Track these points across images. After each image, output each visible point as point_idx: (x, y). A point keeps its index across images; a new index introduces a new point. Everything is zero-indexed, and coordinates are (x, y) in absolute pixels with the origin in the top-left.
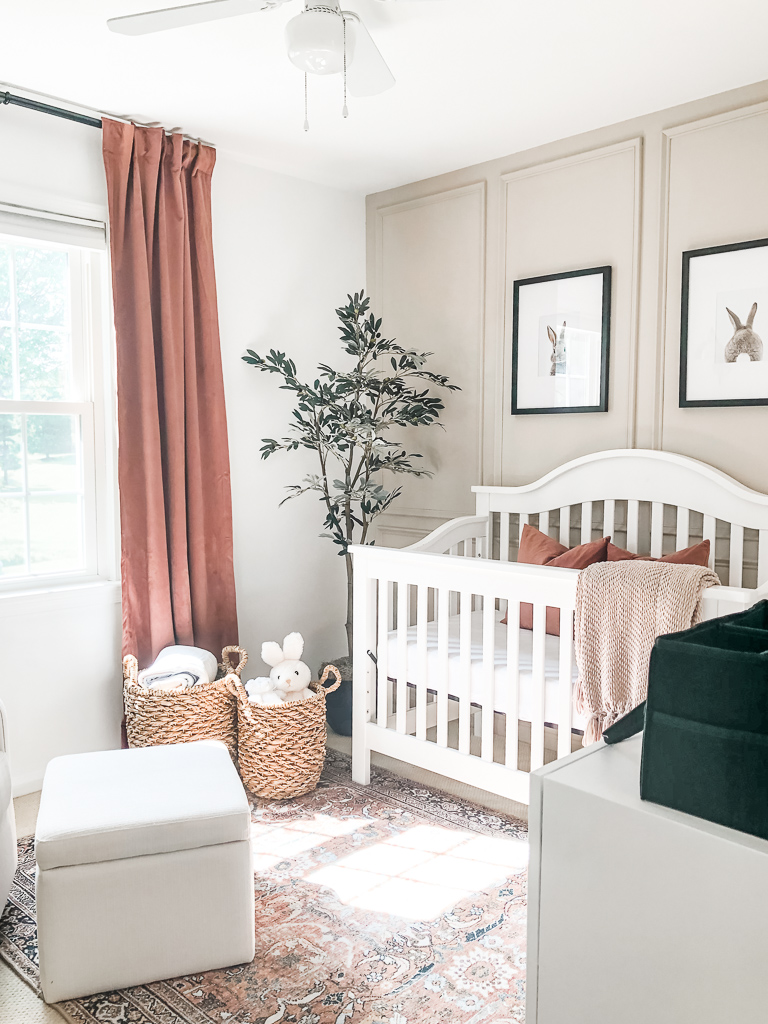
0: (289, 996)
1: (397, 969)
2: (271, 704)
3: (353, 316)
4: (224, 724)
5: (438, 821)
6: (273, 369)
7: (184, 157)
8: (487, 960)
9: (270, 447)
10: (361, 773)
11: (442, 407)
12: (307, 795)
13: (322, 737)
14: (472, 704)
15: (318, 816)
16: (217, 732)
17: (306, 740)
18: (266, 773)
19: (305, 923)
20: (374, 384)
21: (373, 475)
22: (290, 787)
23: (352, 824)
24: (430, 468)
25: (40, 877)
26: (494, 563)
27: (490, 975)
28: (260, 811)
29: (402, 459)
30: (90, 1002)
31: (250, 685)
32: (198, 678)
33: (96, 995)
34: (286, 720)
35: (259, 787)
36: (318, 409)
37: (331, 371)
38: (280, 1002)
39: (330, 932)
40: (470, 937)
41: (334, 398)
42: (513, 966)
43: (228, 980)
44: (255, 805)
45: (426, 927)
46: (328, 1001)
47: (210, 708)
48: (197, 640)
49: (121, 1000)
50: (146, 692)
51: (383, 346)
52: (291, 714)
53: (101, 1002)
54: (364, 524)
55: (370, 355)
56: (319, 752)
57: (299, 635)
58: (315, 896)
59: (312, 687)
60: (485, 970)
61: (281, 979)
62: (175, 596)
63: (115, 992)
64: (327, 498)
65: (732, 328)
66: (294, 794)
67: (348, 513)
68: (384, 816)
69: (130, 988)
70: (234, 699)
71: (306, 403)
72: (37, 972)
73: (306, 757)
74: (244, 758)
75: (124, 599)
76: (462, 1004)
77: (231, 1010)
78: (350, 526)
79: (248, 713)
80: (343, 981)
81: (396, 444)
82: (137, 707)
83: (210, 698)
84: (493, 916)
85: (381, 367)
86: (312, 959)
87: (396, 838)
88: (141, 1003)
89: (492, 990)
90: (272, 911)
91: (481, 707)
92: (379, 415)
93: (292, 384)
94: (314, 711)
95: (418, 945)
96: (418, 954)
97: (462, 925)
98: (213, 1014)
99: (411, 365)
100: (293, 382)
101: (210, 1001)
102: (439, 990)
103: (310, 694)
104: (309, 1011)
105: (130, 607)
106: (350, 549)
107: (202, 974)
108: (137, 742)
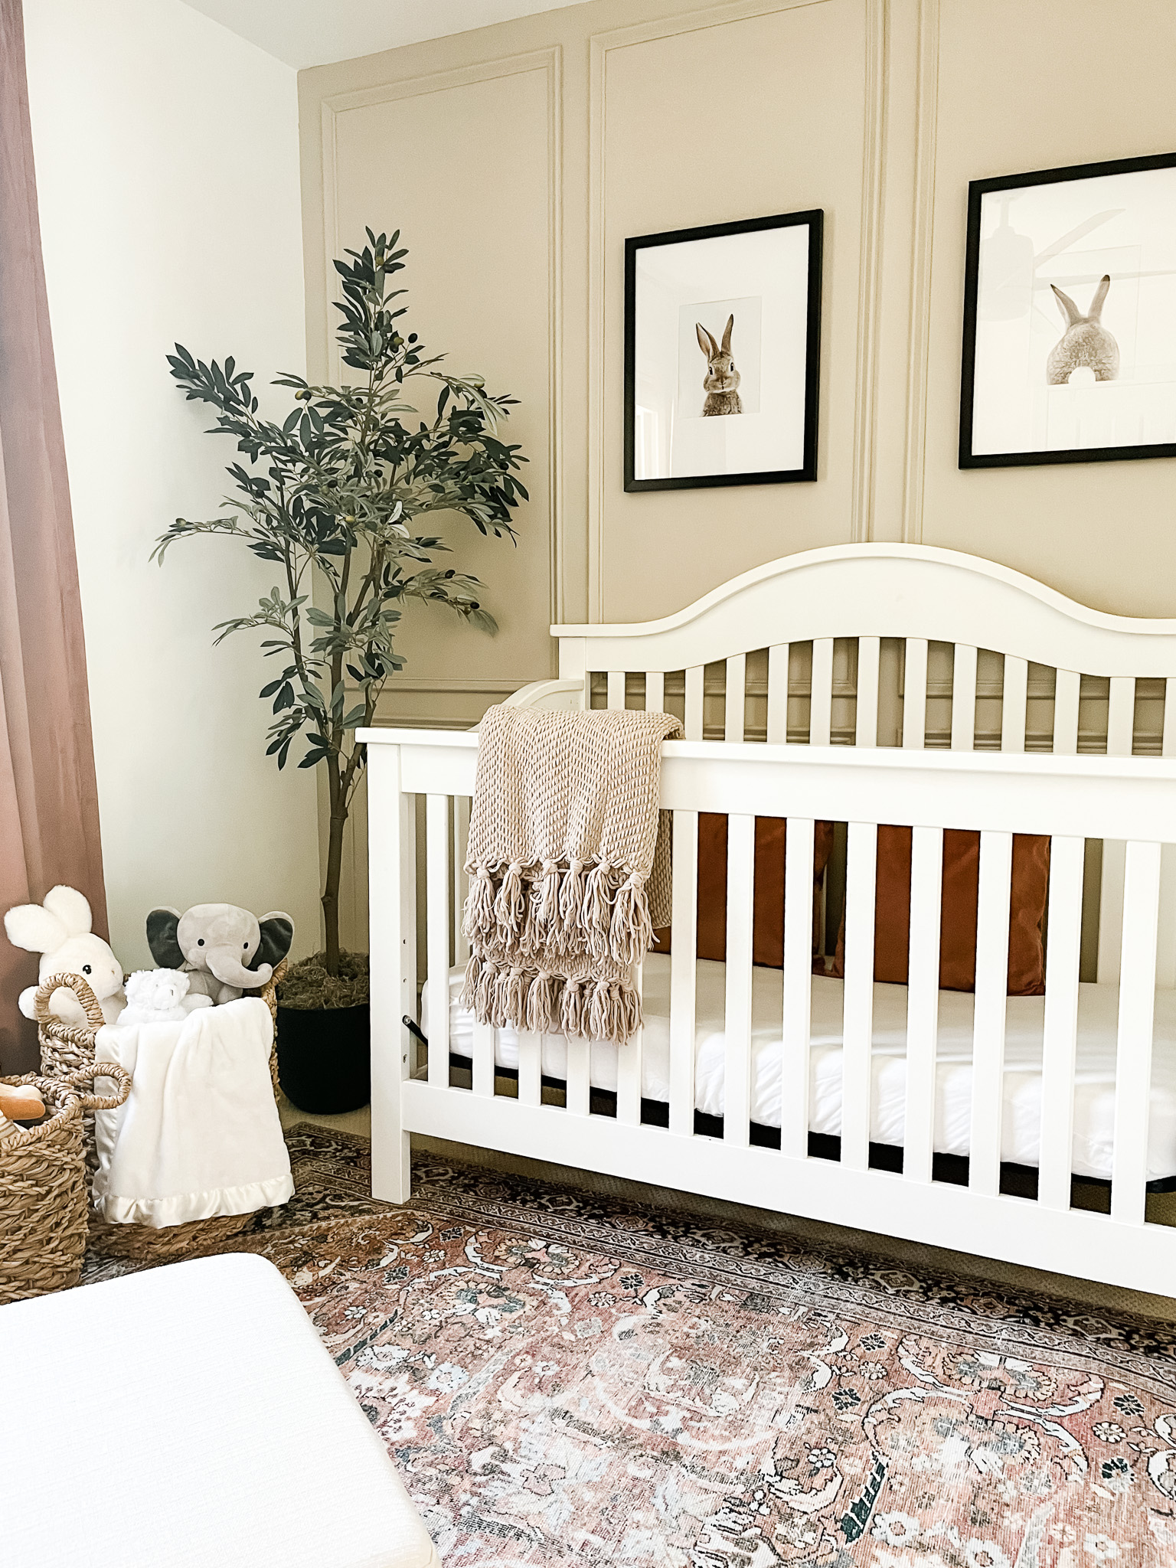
3: (371, 280)
10: (391, 1179)
65: (1061, 322)
97: (816, 1501)
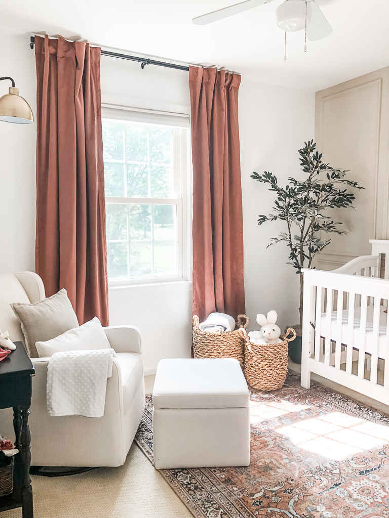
0: (266, 486)
1: (321, 482)
2: (261, 344)
3: (307, 153)
4: (238, 352)
5: (345, 411)
6: (265, 181)
7: (226, 81)
8: (370, 486)
9: (263, 219)
10: (305, 382)
11: (354, 198)
12: (277, 390)
13: (286, 363)
14: (366, 353)
15: (283, 401)
16: (235, 355)
17: (278, 363)
18: (258, 377)
19: (275, 452)
20: (317, 187)
21: (315, 233)
22: (269, 385)
23: (300, 407)
24: (347, 230)
25: (154, 412)
26: (381, 280)
27: (372, 494)
28: (254, 395)
29: (331, 225)
30: (175, 472)
31: (250, 334)
32: (226, 329)
33: (177, 469)
34: (268, 353)
35: (254, 383)
36: (288, 200)
37: (295, 181)
38: (261, 488)
39: (287, 458)
40: (361, 473)
41: (296, 194)
42: (385, 491)
43: (237, 473)
44: (252, 392)
45: (337, 464)
46: (285, 492)
47: (231, 343)
48: (226, 311)
49: (188, 473)
50: (202, 333)
51: (323, 167)
52: (270, 350)
53: (179, 472)
54: (310, 258)
55: (316, 172)
56: (284, 370)
57: (275, 312)
58: (280, 440)
59: (281, 338)
60: (369, 491)
61: (262, 477)
62: (216, 289)
63: (186, 469)
64: (291, 245)
66: (271, 389)
67: (301, 252)
68: (316, 405)
69: (192, 468)
70: (243, 340)
71: (281, 197)
72: (153, 454)
73: (278, 371)
74: (247, 369)
75: (194, 289)
76: (355, 505)
77: (238, 487)
78: (302, 259)
79: (249, 347)
80: (293, 483)
81: (328, 218)
82: (198, 339)
83: (232, 338)
84: (374, 464)
85: (321, 178)
86: (278, 470)
87: (322, 417)
88: (197, 476)
89: (372, 501)
90: (259, 444)
91: (371, 355)
92: (319, 202)
93: (275, 188)
94: (282, 349)
95: (333, 472)
96: (333, 477)
97: (357, 466)
98: (230, 487)
99: (338, 177)
100: (275, 187)
101: (228, 481)
102: (344, 497)
103: (280, 341)
104: (276, 495)
105: (196, 292)
106: (302, 270)
107: (224, 467)
108: (198, 356)
